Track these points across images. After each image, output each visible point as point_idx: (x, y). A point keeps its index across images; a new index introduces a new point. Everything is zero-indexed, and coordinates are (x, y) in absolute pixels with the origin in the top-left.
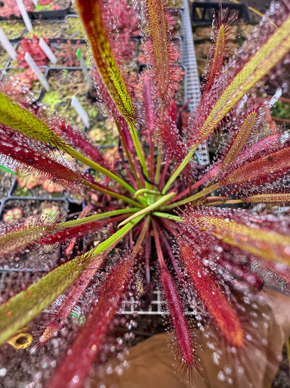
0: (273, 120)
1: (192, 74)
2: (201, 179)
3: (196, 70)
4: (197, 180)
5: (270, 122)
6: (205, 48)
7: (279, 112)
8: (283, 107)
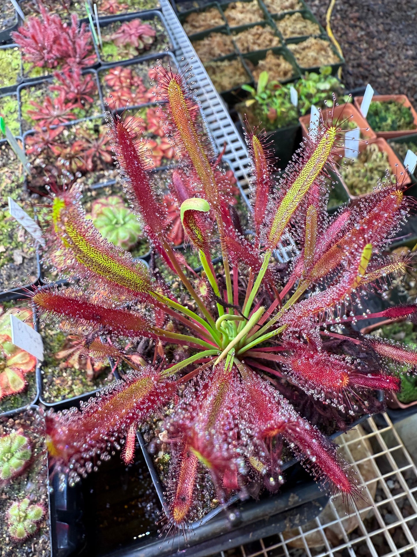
0: (379, 136)
1: (207, 96)
2: (288, 281)
3: (212, 87)
4: (283, 285)
5: (376, 142)
6: (214, 44)
7: (384, 119)
8: (387, 109)
